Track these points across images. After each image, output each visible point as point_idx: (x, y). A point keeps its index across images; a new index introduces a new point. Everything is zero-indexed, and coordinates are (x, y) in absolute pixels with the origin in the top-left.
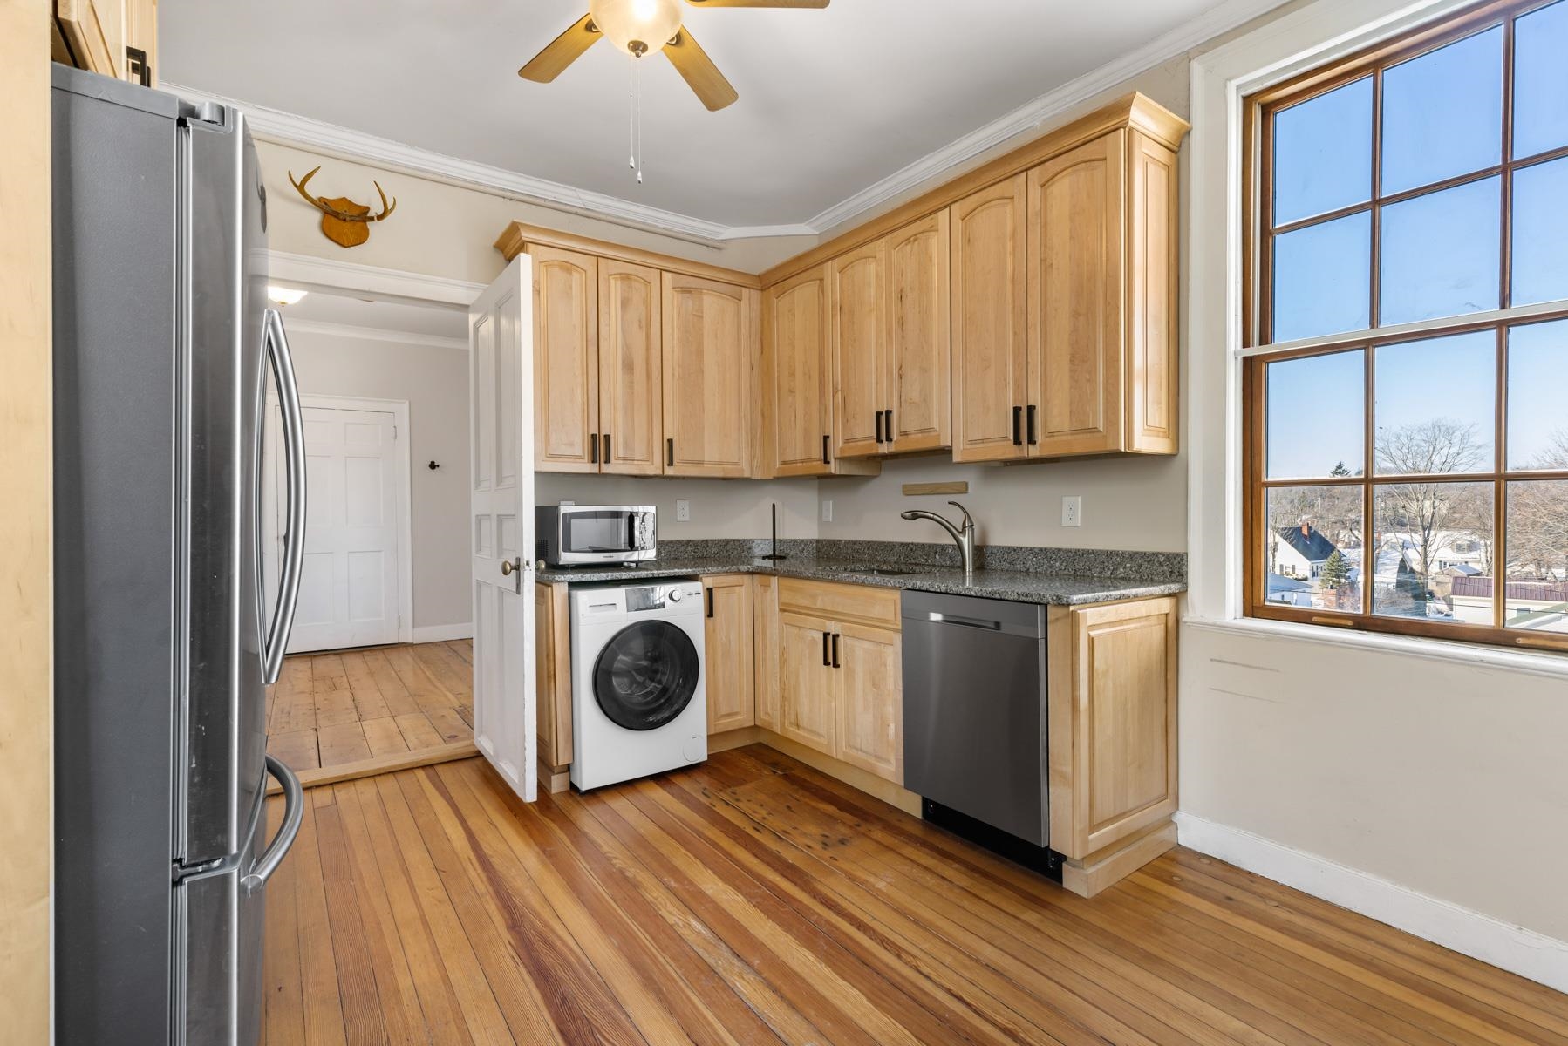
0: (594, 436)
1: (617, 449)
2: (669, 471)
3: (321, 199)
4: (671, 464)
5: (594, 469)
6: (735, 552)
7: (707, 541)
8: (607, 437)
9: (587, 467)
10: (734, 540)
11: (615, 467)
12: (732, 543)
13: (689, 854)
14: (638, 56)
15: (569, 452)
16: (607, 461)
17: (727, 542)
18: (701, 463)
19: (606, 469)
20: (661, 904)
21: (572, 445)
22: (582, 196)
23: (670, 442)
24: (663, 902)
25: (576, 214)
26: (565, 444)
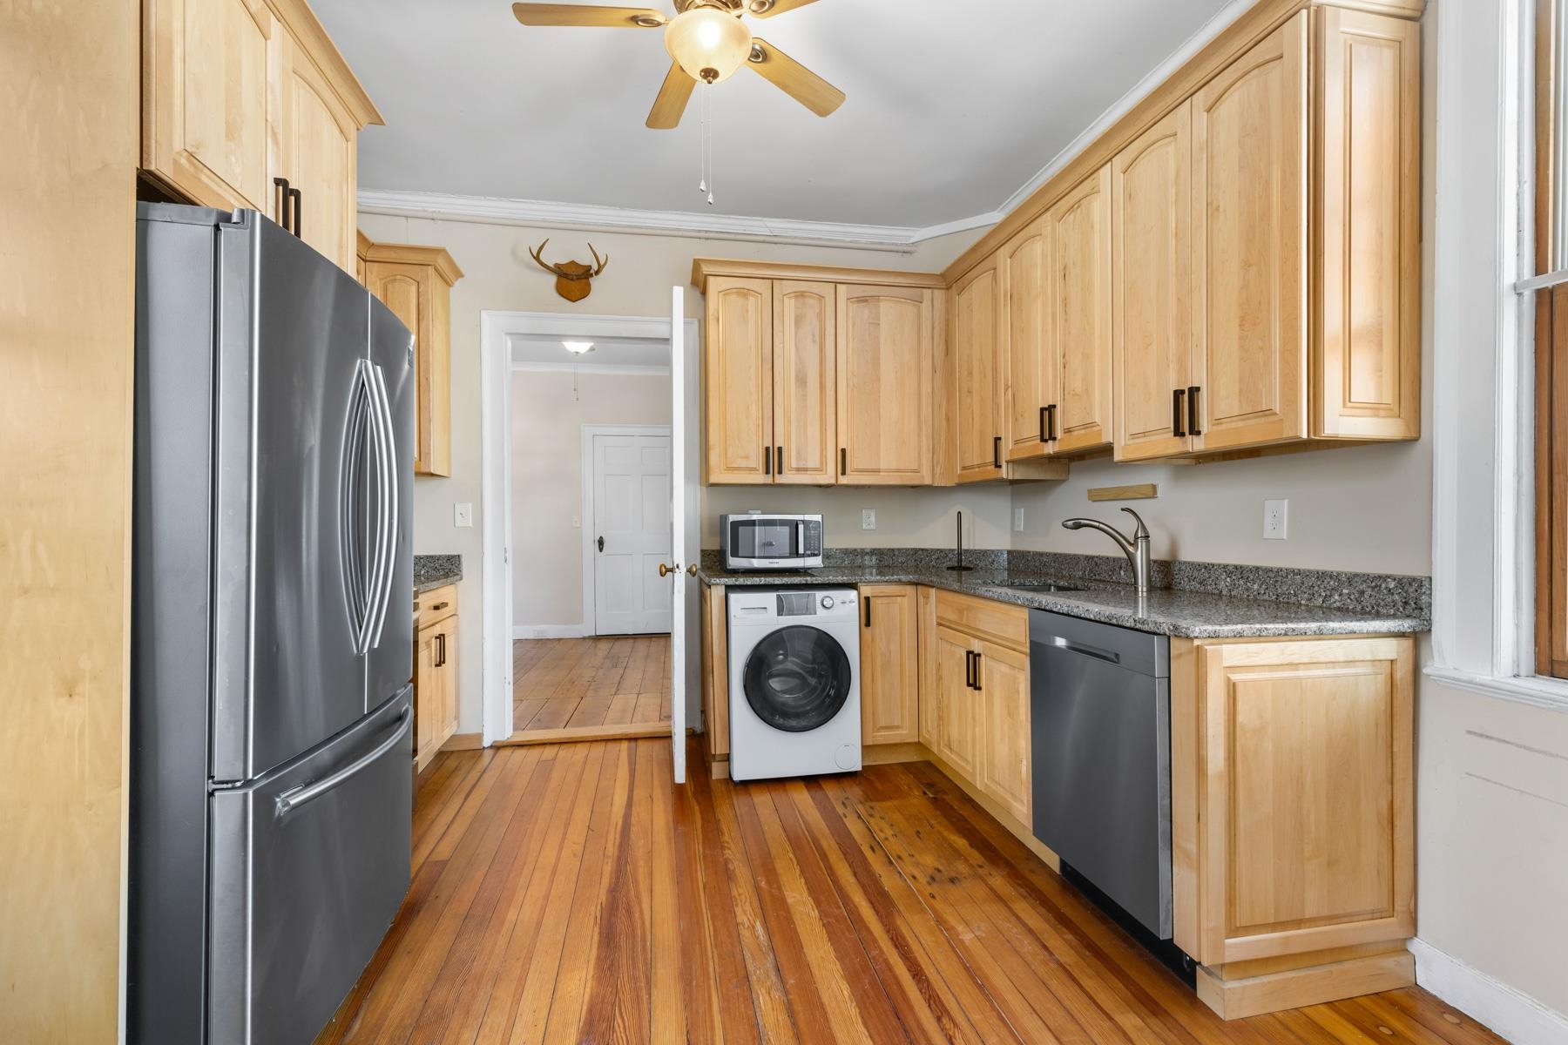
0: (767, 449)
1: (790, 460)
2: (843, 480)
3: (556, 265)
4: (844, 473)
5: (768, 480)
6: (923, 562)
7: (893, 550)
8: (780, 449)
9: (760, 478)
10: (922, 550)
11: (788, 477)
12: (920, 552)
13: (794, 860)
14: (710, 82)
15: (744, 464)
16: (780, 472)
17: (916, 551)
18: (878, 471)
19: (779, 479)
20: (741, 901)
21: (747, 457)
22: (769, 224)
23: (843, 451)
24: (743, 901)
25: (764, 242)
26: (741, 458)
